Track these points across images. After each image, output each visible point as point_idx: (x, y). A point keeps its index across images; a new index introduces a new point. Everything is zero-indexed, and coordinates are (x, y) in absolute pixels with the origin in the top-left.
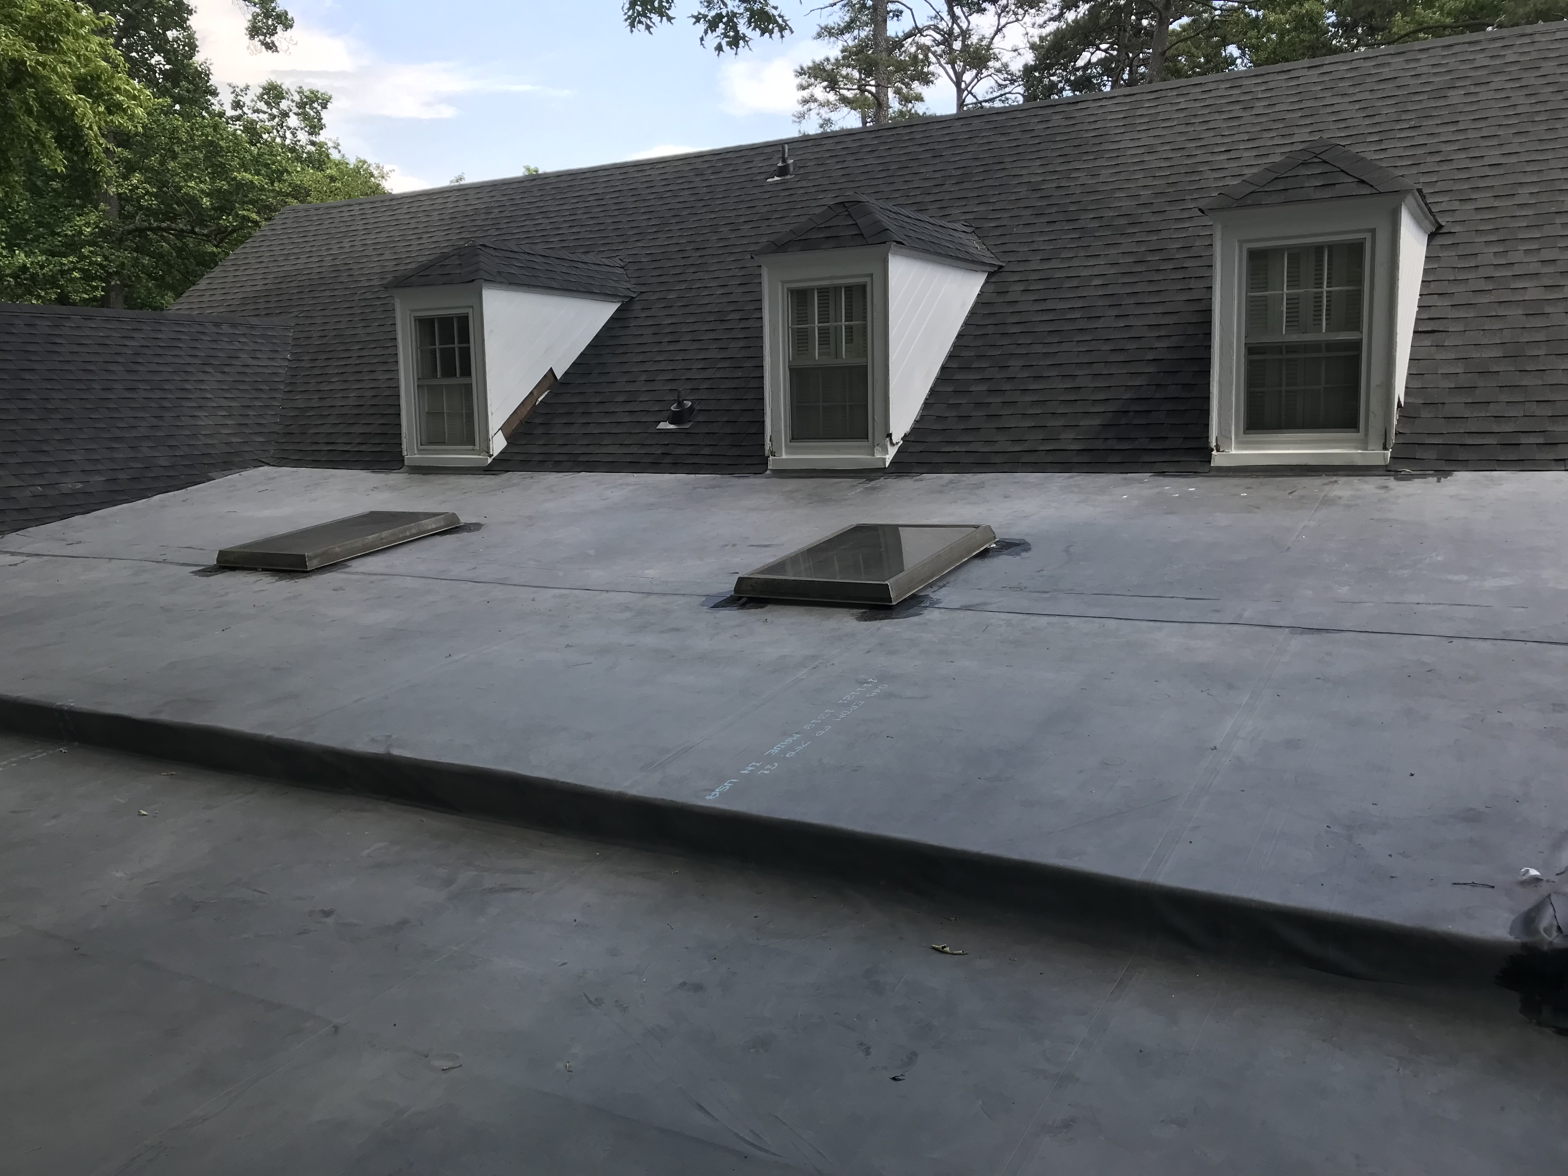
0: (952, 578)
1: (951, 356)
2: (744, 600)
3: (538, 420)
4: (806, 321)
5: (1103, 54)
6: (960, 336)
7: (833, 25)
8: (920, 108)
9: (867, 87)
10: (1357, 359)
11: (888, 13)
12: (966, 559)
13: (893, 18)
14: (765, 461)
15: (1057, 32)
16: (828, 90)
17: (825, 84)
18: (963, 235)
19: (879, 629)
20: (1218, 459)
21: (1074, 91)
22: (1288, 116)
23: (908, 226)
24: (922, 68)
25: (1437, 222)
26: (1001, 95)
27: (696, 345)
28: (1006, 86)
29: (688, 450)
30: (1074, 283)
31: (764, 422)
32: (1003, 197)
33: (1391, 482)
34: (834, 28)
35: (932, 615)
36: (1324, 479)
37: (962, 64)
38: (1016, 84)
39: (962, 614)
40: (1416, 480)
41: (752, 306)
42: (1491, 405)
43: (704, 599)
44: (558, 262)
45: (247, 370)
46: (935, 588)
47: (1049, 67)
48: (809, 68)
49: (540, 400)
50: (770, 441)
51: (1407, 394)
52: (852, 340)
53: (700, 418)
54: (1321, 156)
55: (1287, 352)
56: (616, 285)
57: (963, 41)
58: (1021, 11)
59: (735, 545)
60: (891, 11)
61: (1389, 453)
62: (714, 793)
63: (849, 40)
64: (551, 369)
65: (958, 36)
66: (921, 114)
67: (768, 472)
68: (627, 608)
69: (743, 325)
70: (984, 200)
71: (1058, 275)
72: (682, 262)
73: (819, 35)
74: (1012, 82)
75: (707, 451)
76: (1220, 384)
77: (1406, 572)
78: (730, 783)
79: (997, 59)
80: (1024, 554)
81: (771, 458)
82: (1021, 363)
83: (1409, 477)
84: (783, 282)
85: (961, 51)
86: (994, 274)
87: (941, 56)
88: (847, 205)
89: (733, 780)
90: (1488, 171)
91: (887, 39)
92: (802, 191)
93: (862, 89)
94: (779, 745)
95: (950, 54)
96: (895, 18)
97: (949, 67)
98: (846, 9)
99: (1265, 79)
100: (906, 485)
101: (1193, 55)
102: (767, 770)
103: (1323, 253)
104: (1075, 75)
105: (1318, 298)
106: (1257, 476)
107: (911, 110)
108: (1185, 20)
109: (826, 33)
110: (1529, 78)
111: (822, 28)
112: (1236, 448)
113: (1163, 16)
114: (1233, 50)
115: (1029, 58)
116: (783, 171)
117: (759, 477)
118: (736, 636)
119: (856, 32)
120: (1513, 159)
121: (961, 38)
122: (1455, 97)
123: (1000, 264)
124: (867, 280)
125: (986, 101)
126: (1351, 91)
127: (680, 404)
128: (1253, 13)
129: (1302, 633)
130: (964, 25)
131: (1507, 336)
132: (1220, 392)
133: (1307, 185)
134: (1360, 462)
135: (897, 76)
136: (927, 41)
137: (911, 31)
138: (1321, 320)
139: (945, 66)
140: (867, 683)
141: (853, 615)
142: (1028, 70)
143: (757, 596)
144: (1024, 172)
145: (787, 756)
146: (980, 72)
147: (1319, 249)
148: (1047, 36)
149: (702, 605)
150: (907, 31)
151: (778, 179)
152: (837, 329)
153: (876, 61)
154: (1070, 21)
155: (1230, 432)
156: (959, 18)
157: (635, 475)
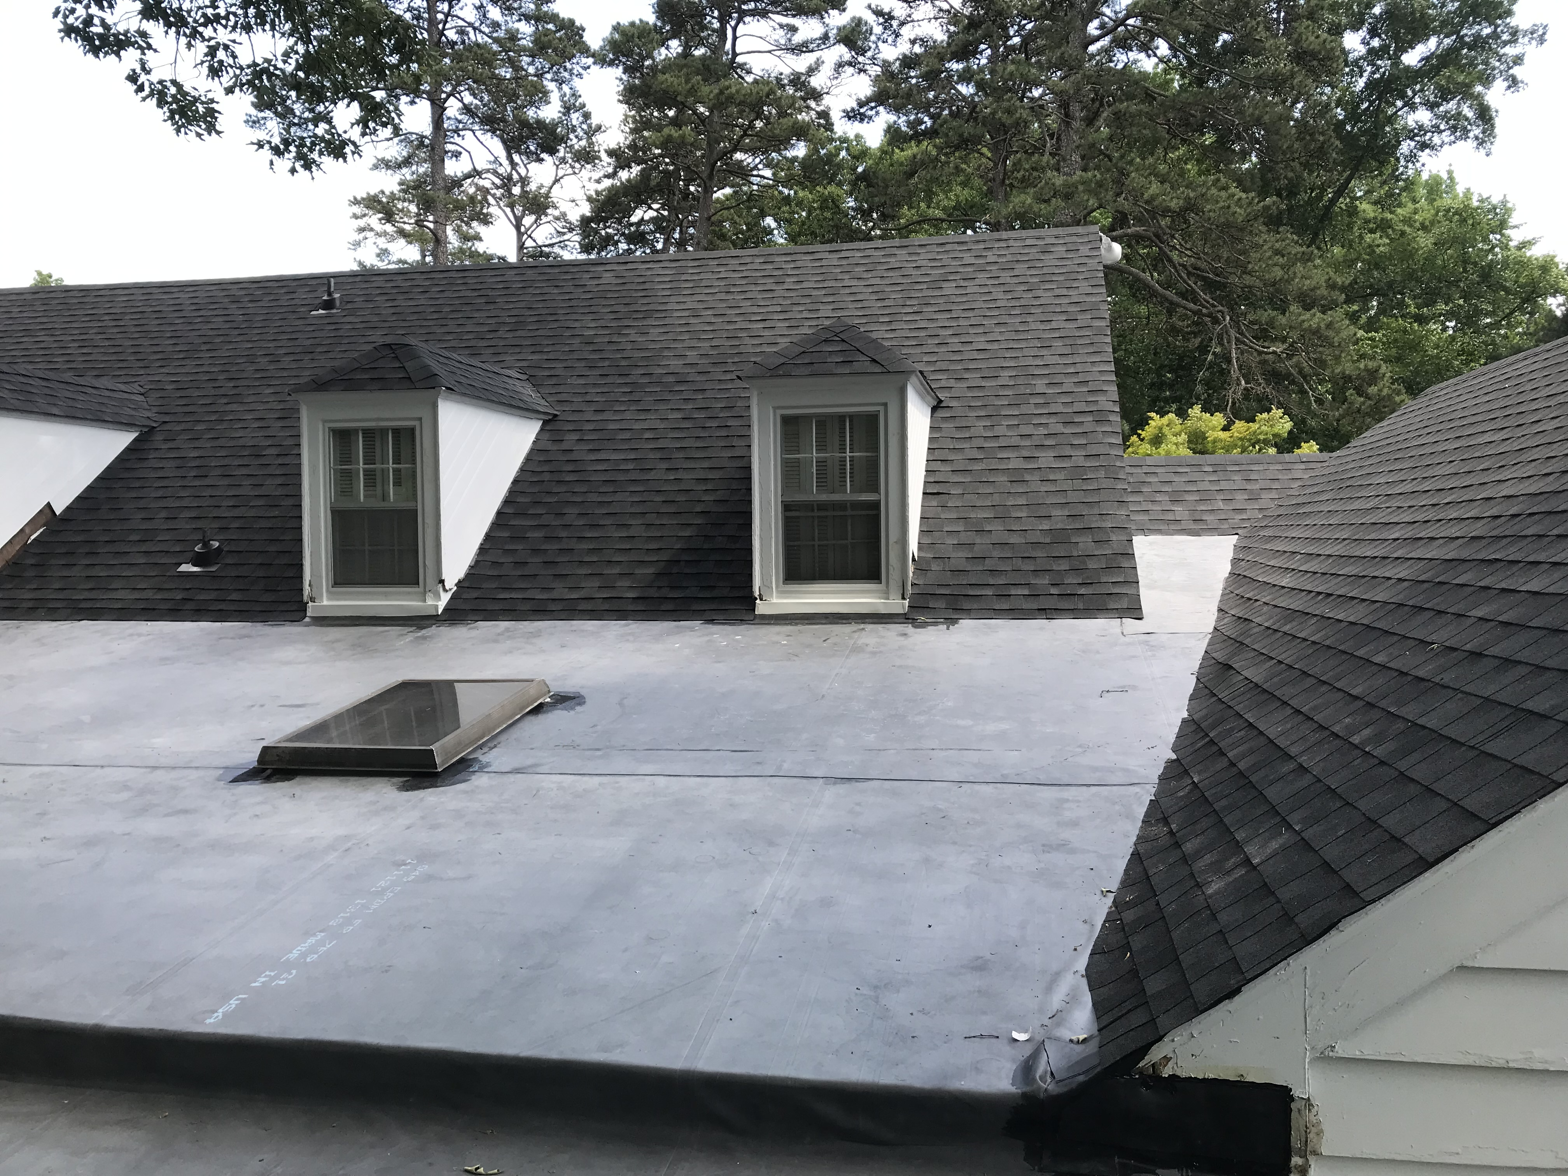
0: (502, 738)
1: (506, 502)
2: (269, 772)
3: (31, 561)
4: (349, 462)
5: (655, 214)
6: (515, 482)
7: (390, 158)
8: (480, 247)
9: (425, 223)
10: (877, 517)
11: (447, 152)
12: (519, 716)
13: (451, 158)
14: (302, 608)
15: (610, 189)
16: (383, 222)
17: (381, 215)
18: (517, 383)
19: (422, 800)
20: (761, 608)
21: (628, 245)
22: (814, 293)
23: (459, 372)
24: (482, 209)
25: (938, 397)
26: (560, 242)
27: (226, 482)
28: (564, 234)
29: (213, 595)
30: (627, 435)
31: (302, 565)
32: (557, 347)
33: (909, 629)
34: (391, 161)
35: (479, 781)
36: (854, 627)
37: (521, 208)
38: (575, 232)
39: (512, 778)
40: (930, 628)
41: (290, 442)
42: (987, 561)
43: (221, 772)
44: (62, 386)
46: (485, 750)
47: (605, 220)
48: (363, 199)
49: (33, 537)
50: (310, 585)
51: (920, 549)
52: (400, 482)
53: (229, 561)
54: (841, 335)
55: (818, 510)
56: (133, 413)
57: (522, 187)
58: (577, 165)
59: (262, 706)
60: (449, 151)
61: (907, 602)
62: (216, 1015)
63: (407, 173)
64: (49, 504)
65: (518, 182)
66: (481, 252)
67: (307, 619)
68: (126, 787)
69: (280, 461)
70: (538, 349)
71: (612, 426)
72: (213, 392)
73: (376, 167)
74: (571, 230)
75: (234, 596)
76: (761, 538)
77: (922, 718)
78: (236, 1000)
79: (556, 208)
80: (578, 708)
81: (310, 604)
82: (576, 511)
83: (924, 625)
84: (325, 421)
85: (520, 197)
86: (549, 423)
87: (501, 200)
88: (393, 347)
89: (240, 996)
90: (976, 355)
91: (445, 178)
92: (349, 326)
93: (419, 223)
94: (299, 948)
95: (509, 197)
96: (454, 159)
97: (508, 210)
98: (403, 144)
99: (794, 257)
100: (461, 633)
101: (736, 223)
102: (284, 979)
103: (845, 421)
104: (630, 229)
105: (843, 460)
106: (796, 624)
107: (471, 248)
108: (728, 191)
109: (382, 166)
110: (1005, 277)
111: (379, 160)
112: (777, 597)
113: (708, 185)
114: (769, 221)
115: (586, 209)
116: (329, 305)
117: (295, 626)
118: (257, 816)
119: (414, 168)
120: (995, 346)
121: (519, 184)
122: (949, 288)
123: (556, 412)
124: (416, 423)
125: (545, 246)
126: (865, 275)
127: (206, 544)
128: (786, 191)
129: (835, 784)
130: (523, 172)
131: (996, 499)
132: (761, 545)
133: (829, 360)
134: (883, 611)
135: (456, 214)
136: (487, 184)
137: (470, 172)
138: (846, 481)
139: (505, 208)
140: (405, 865)
141: (393, 784)
142: (585, 221)
143: (284, 767)
144: (577, 325)
145: (308, 960)
146: (538, 218)
147: (842, 418)
148: (602, 191)
149: (219, 779)
150: (465, 172)
151: (323, 312)
152: (385, 472)
153: (432, 198)
154: (623, 180)
155: (771, 583)
156: (517, 164)
157: (149, 623)
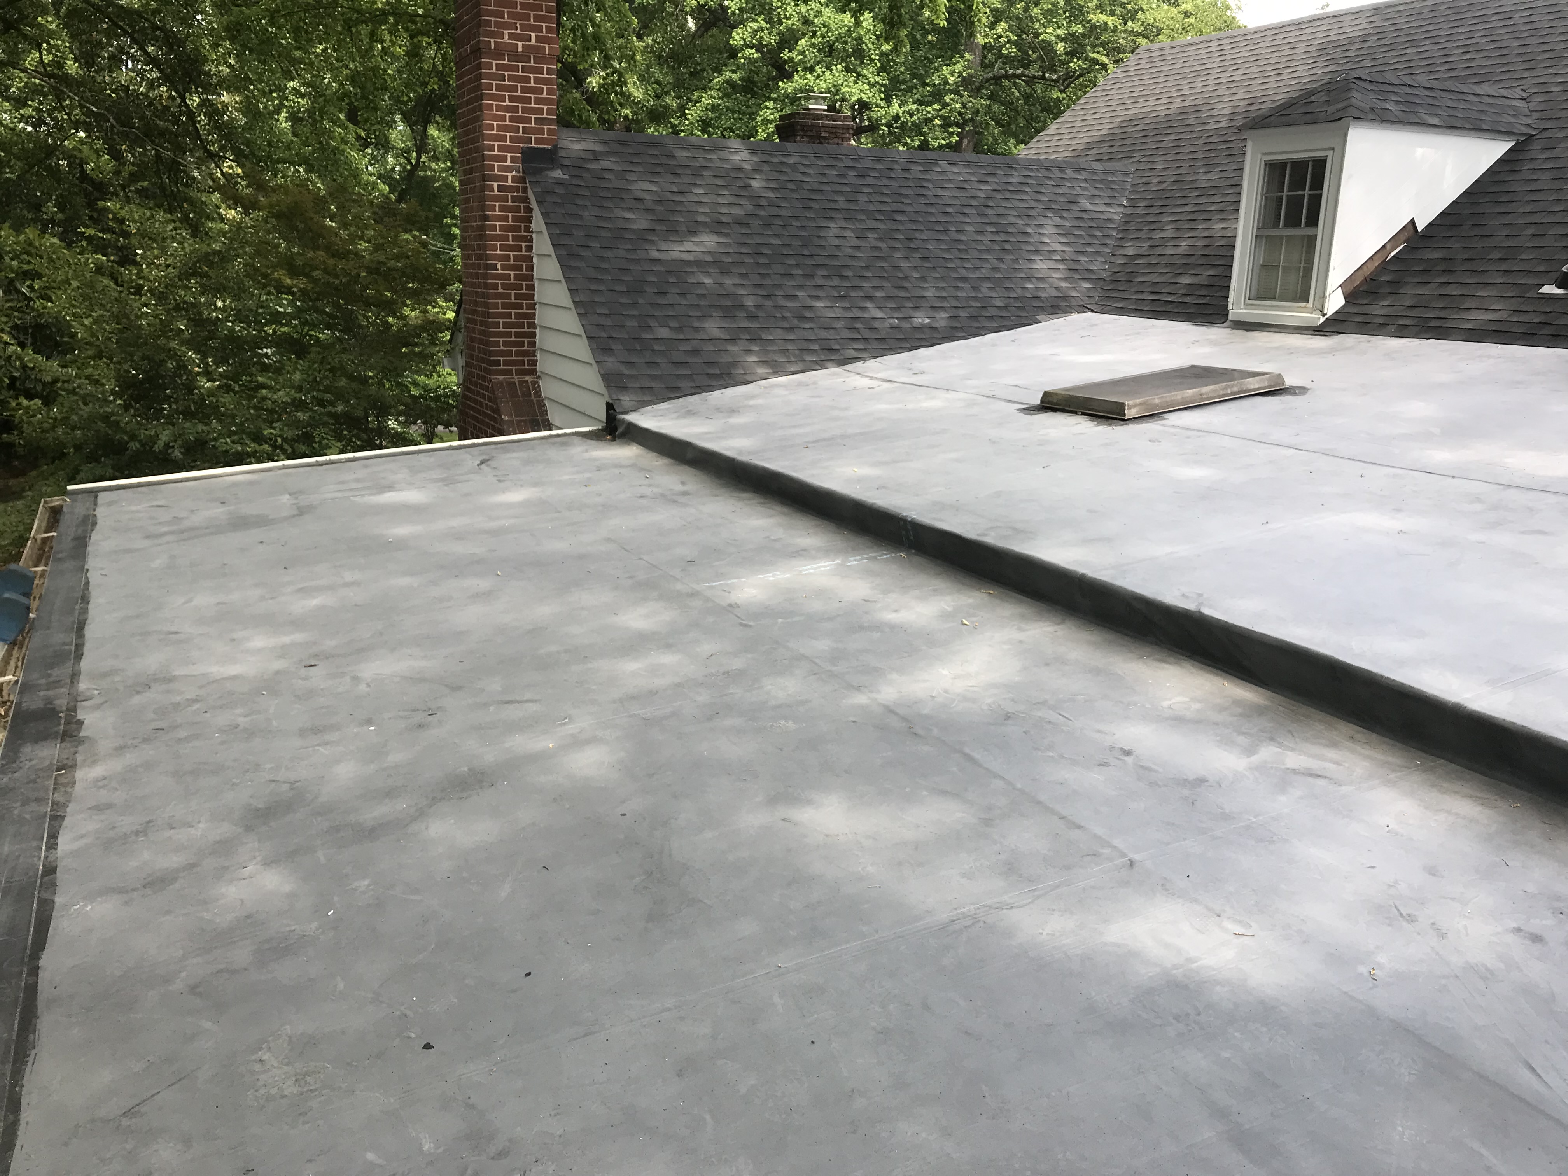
44: (1444, 94)
45: (1085, 216)
49: (1392, 254)
56: (1512, 120)
64: (1413, 220)
68: (1478, 500)
